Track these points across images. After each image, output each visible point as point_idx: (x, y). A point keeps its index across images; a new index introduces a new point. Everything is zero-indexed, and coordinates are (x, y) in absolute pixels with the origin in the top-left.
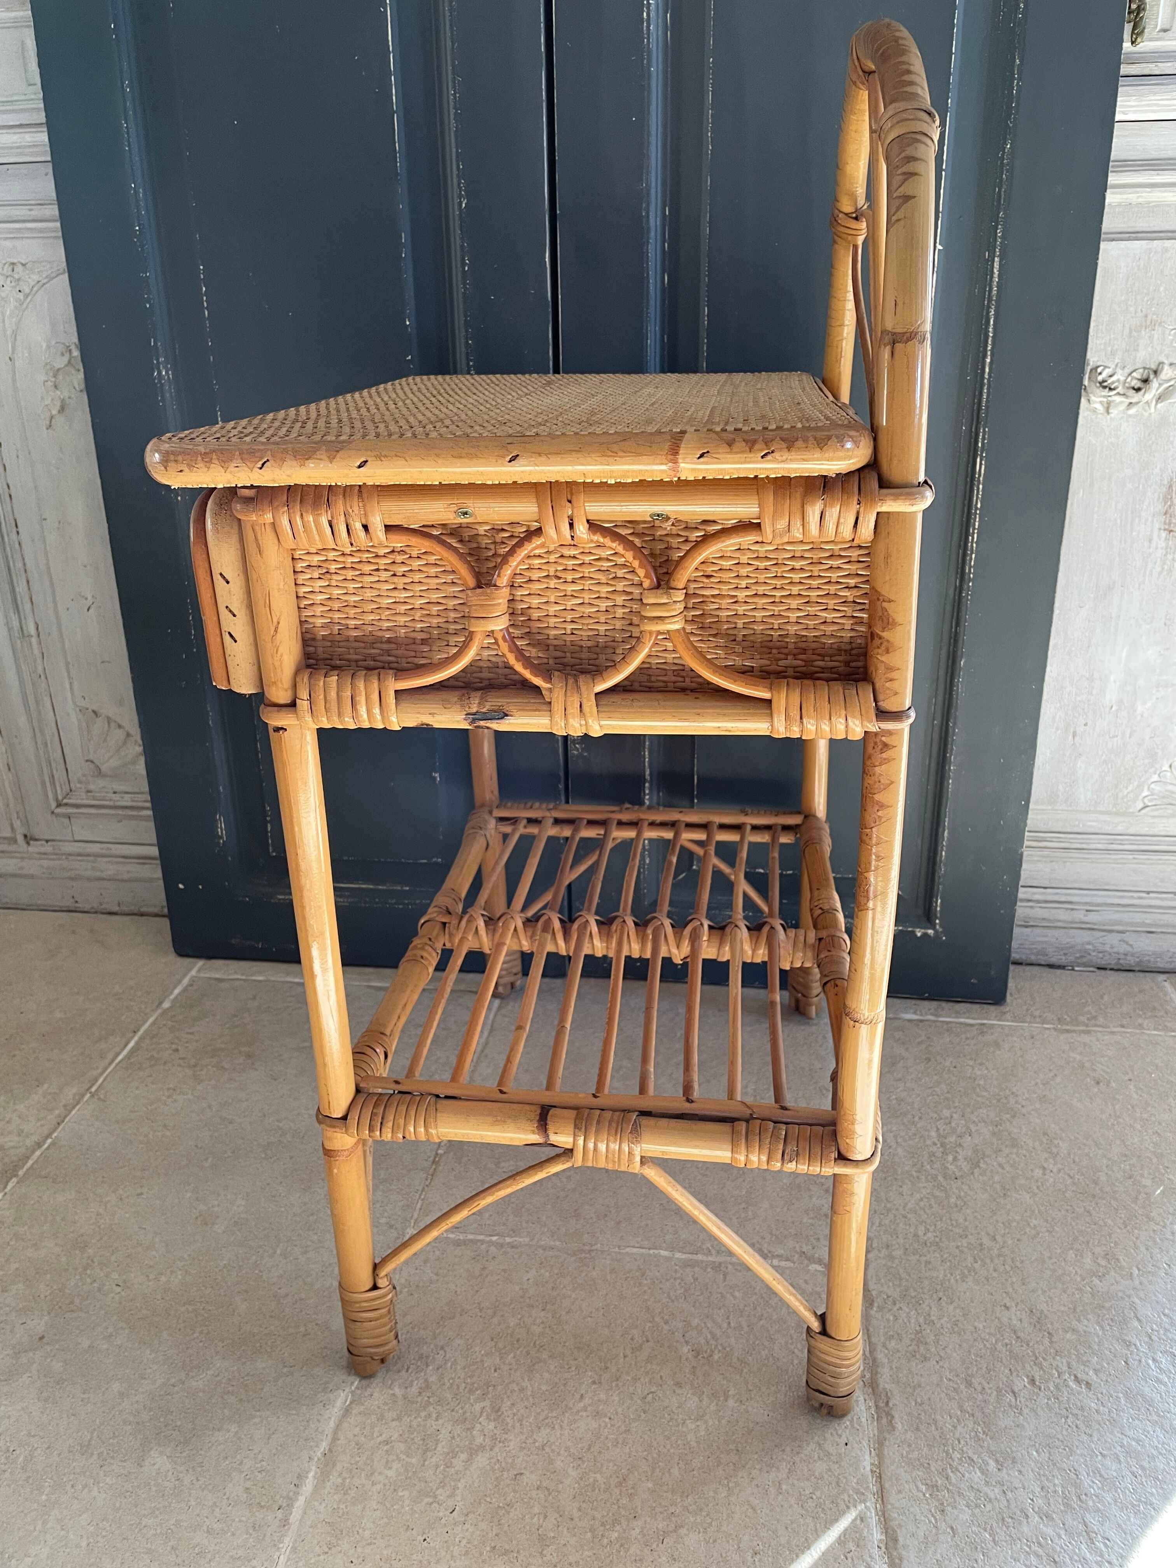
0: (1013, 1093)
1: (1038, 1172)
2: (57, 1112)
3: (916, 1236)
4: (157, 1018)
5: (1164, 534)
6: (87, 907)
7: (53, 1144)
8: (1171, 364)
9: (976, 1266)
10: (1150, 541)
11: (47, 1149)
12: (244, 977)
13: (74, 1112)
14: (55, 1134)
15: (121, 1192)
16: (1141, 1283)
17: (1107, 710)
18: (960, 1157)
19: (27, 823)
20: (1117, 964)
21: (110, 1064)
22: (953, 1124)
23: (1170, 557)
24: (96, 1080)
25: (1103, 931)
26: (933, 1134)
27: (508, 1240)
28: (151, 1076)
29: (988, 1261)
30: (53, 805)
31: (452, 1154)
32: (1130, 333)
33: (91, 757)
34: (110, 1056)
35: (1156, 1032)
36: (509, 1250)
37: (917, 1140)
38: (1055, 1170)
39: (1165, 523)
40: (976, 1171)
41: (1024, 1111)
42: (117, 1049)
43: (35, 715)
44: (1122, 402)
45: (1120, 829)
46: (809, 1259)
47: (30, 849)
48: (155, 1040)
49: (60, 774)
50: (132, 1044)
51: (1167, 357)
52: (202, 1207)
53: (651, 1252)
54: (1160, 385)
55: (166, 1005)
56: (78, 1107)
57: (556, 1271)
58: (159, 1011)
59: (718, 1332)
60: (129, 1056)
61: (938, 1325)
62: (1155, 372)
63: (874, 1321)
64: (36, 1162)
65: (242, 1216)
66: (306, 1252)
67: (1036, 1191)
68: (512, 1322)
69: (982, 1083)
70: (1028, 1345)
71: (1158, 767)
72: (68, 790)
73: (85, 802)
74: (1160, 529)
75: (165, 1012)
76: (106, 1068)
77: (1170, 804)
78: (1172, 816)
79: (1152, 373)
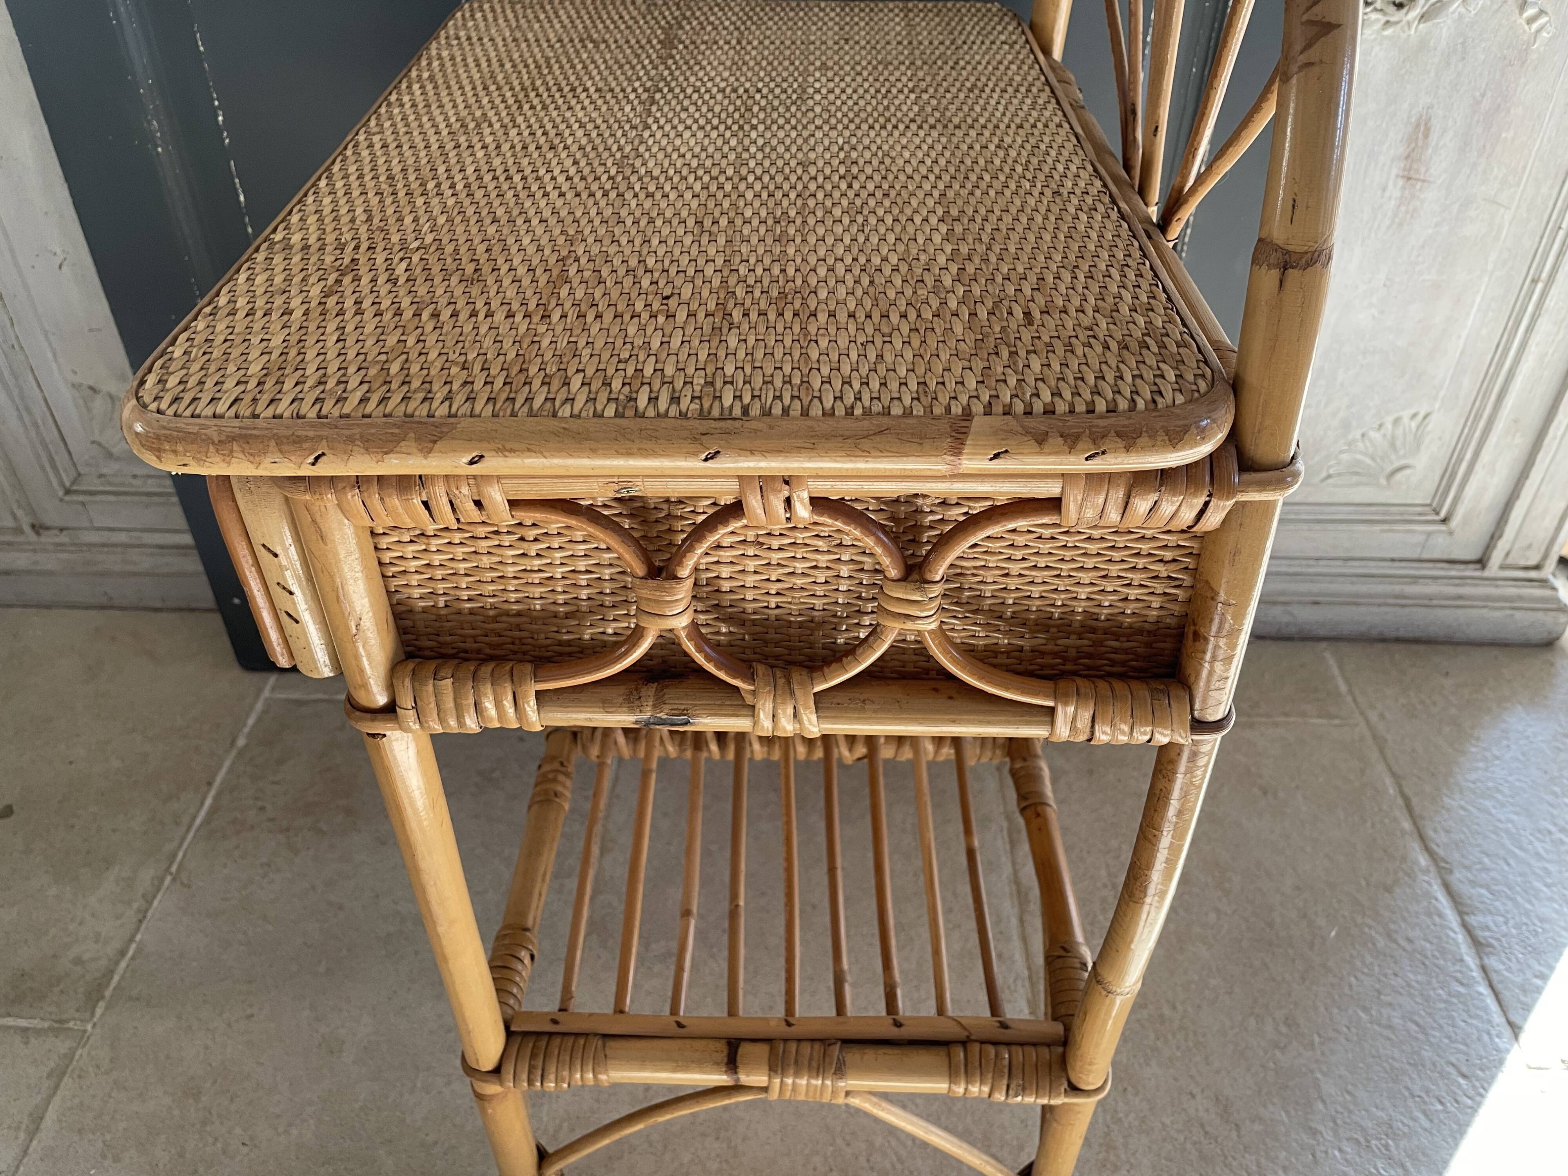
1: (1212, 917)
2: (135, 905)
4: (233, 763)
5: (1401, 182)
6: (125, 603)
7: (138, 951)
9: (1159, 1044)
10: (1384, 190)
11: (133, 958)
12: (326, 697)
13: (156, 903)
14: (138, 937)
15: (228, 1014)
16: (1323, 1054)
19: (32, 511)
20: (1278, 633)
21: (188, 831)
23: (1403, 209)
24: (174, 856)
25: (1268, 602)
28: (237, 847)
29: (1170, 1037)
30: (61, 493)
33: (97, 438)
34: (185, 820)
35: (1320, 721)
38: (1229, 913)
39: (1404, 170)
42: (192, 811)
43: (15, 393)
44: (1377, 20)
47: (43, 539)
48: (235, 795)
49: (61, 459)
50: (208, 802)
52: (324, 1029)
55: (241, 742)
56: (159, 897)
58: (234, 753)
59: (903, 1153)
60: (207, 821)
61: (1126, 1125)
64: (122, 978)
65: (371, 1038)
66: (448, 1083)
67: (1212, 941)
68: (686, 1158)
70: (1216, 1141)
71: (1350, 437)
72: (75, 475)
73: (101, 488)
74: (1397, 176)
75: (241, 753)
76: (183, 839)
77: (1356, 473)
78: (1358, 484)
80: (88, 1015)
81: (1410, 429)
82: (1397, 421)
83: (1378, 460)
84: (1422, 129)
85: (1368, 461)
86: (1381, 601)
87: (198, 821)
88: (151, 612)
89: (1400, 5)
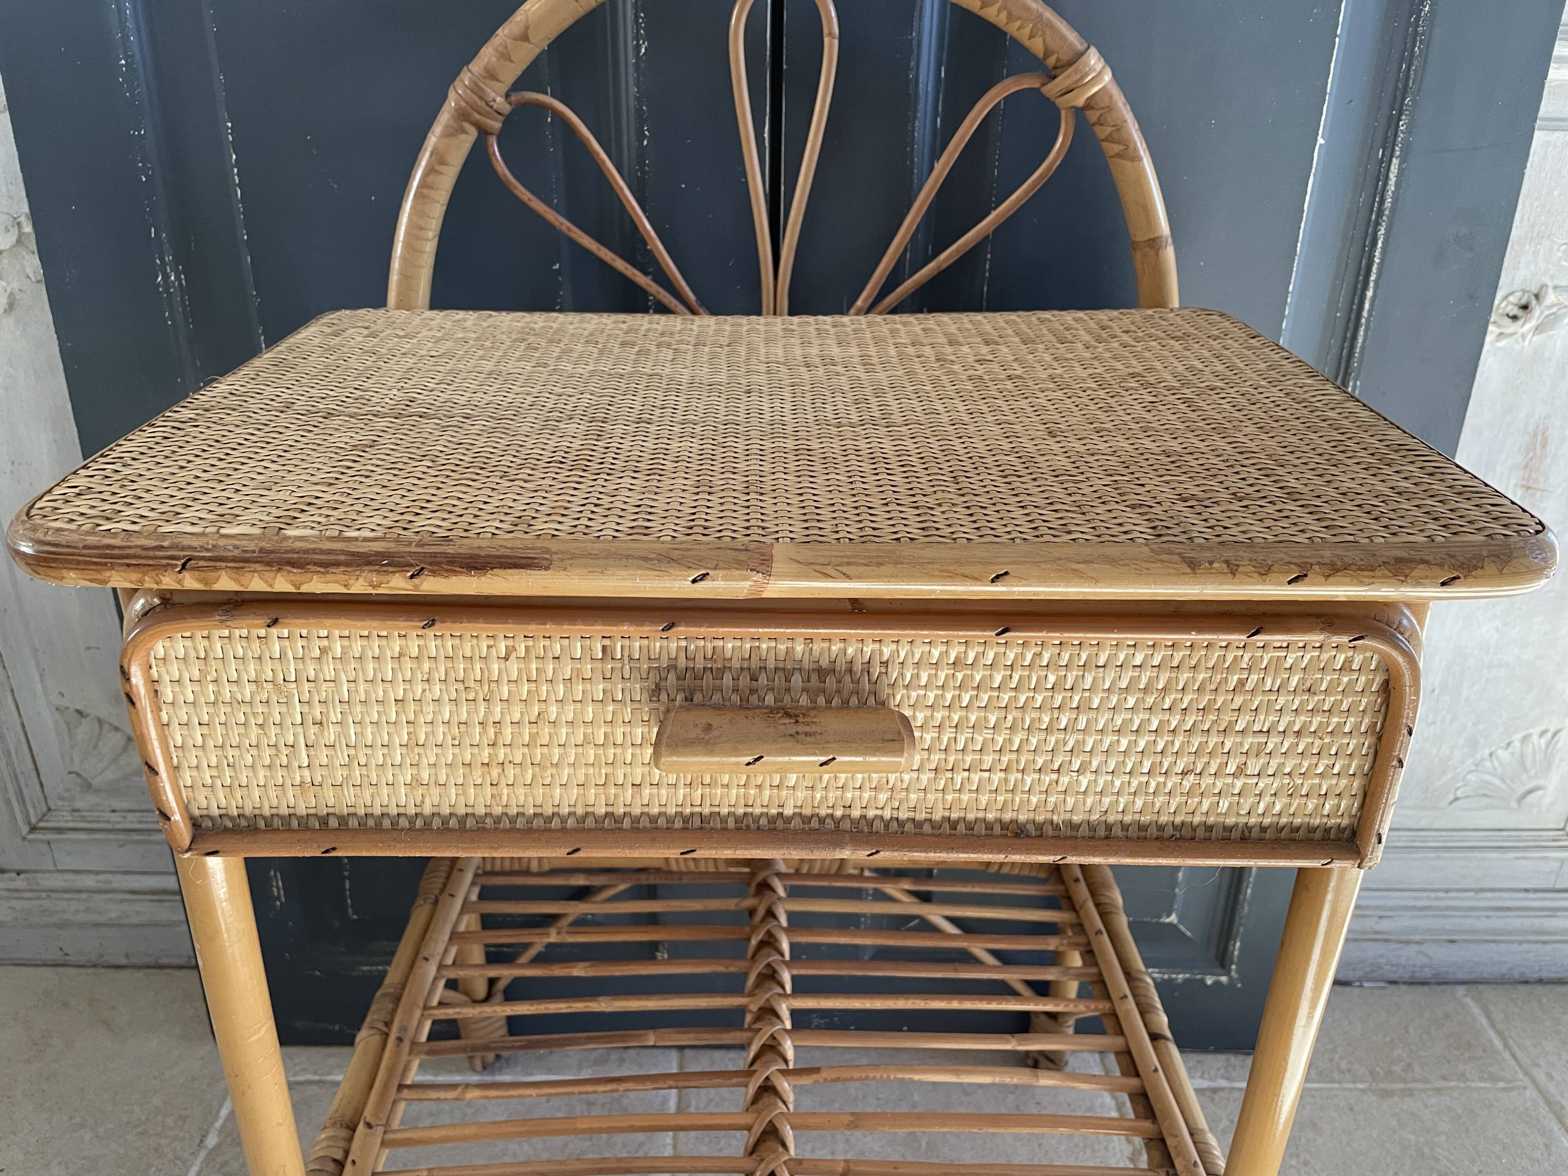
6: (82, 960)
8: (1555, 288)
20: (1412, 977)
25: (1400, 942)
30: (25, 830)
33: (76, 768)
35: (1482, 1085)
39: (1523, 479)
45: (1423, 824)
49: (31, 791)
51: (1552, 277)
54: (1542, 313)
55: (212, 1141)
58: (203, 1154)
62: (1537, 296)
71: (1478, 756)
72: (45, 809)
73: (71, 825)
74: (1516, 485)
75: (211, 1156)
77: (1485, 795)
78: (1485, 808)
79: (1533, 298)
81: (1540, 747)
82: (1525, 739)
83: (1508, 781)
84: (1539, 438)
85: (1497, 782)
86: (1521, 938)
88: (112, 971)
89: (1515, 318)
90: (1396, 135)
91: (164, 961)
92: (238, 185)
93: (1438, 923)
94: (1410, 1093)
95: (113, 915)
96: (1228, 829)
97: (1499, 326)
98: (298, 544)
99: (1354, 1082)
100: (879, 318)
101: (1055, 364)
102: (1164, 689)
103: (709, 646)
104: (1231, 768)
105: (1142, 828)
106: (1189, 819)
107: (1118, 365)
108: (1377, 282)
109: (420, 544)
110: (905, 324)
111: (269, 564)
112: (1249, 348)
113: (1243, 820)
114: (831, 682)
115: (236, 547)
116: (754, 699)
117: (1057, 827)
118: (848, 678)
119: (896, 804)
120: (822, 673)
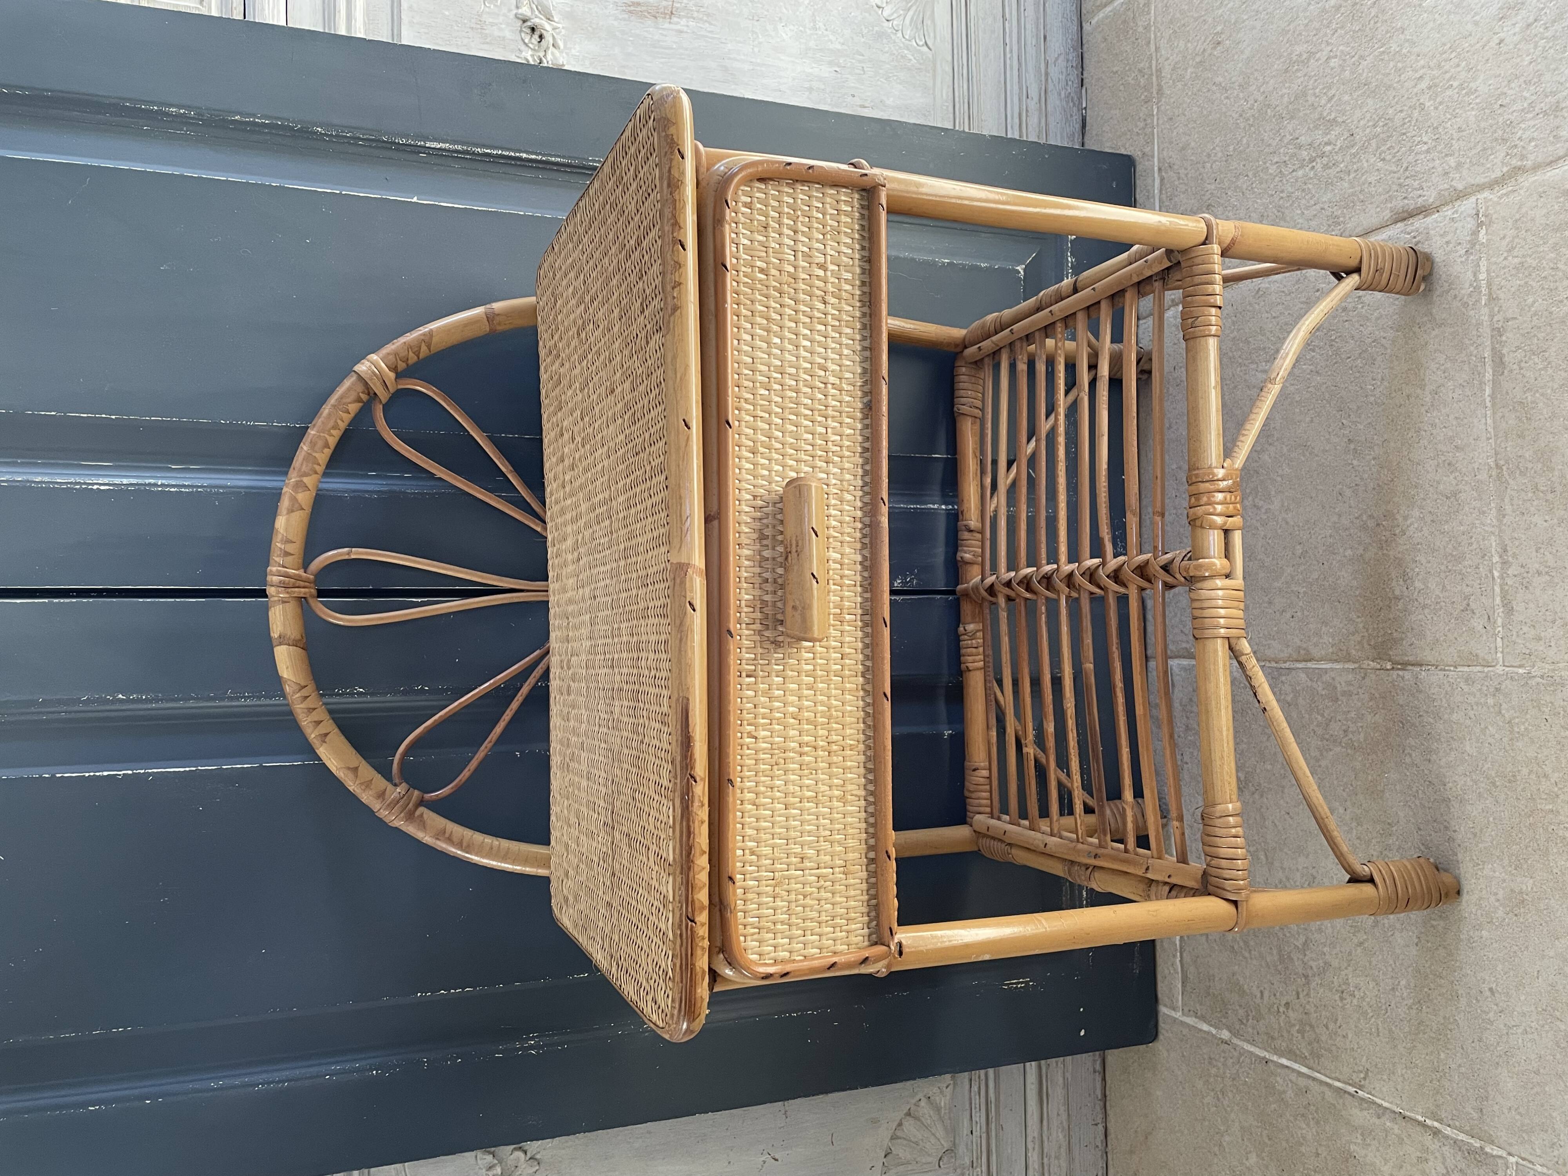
0: (1241, 116)
1: (1334, 63)
2: (1389, 1125)
3: (1428, 151)
4: (1246, 1041)
5: (675, 19)
6: (1101, 1164)
7: (1433, 1116)
8: (517, 7)
9: (1455, 84)
10: (681, 32)
11: (1440, 1121)
13: (1385, 1104)
14: (1420, 1118)
15: (1491, 1015)
17: (839, 76)
18: (1326, 139)
20: (1077, 68)
21: (1314, 1079)
22: (1287, 158)
23: (695, 14)
24: (1338, 1090)
25: (1047, 80)
26: (1300, 173)
27: (1496, 559)
28: (1326, 1025)
31: (1391, 653)
32: (487, 43)
33: (936, 1160)
34: (1302, 1082)
35: (1153, 12)
36: (1510, 553)
37: (1310, 186)
38: (1329, 48)
39: (665, 18)
40: (1340, 120)
41: (1261, 98)
42: (1293, 1077)
44: (553, 54)
46: (1474, 245)
48: (1276, 1035)
50: (1284, 1061)
51: (510, 10)
52: (1500, 913)
53: (1488, 404)
54: (536, 17)
55: (1225, 1034)
56: (1379, 1101)
57: (1530, 495)
58: (1235, 1041)
60: (1303, 1061)
61: (1534, 97)
62: (525, 21)
63: (1539, 160)
64: (1460, 1130)
65: (1506, 862)
66: (1546, 776)
67: (1357, 57)
69: (1231, 148)
70: (1543, 9)
71: (890, 30)
74: (670, 23)
75: (1235, 1033)
76: (1321, 1082)
77: (923, 22)
78: (933, 21)
79: (526, 24)
80: (1500, 1161)
84: (632, 8)
85: (911, 13)
87: (1304, 1070)
88: (1109, 1138)
89: (541, 37)
90: (410, 145)
91: (1099, 1093)
92: (463, 990)
93: (1031, 51)
94: (1159, 71)
95: (1061, 1136)
96: (863, 272)
97: (548, 48)
98: (677, 851)
99: (1153, 115)
100: (548, 513)
101: (573, 387)
102: (767, 319)
103: (746, 609)
104: (821, 273)
105: (864, 327)
106: (857, 297)
107: (573, 344)
108: (515, 151)
109: (676, 778)
110: (552, 495)
111: (689, 868)
112: (560, 253)
113: (857, 262)
114: (768, 532)
115: (680, 889)
116: (780, 581)
117: (866, 382)
118: (765, 521)
119: (852, 488)
120: (762, 537)
